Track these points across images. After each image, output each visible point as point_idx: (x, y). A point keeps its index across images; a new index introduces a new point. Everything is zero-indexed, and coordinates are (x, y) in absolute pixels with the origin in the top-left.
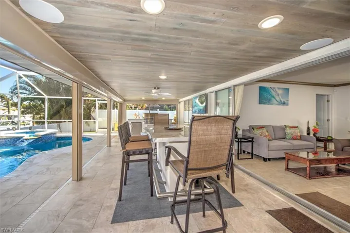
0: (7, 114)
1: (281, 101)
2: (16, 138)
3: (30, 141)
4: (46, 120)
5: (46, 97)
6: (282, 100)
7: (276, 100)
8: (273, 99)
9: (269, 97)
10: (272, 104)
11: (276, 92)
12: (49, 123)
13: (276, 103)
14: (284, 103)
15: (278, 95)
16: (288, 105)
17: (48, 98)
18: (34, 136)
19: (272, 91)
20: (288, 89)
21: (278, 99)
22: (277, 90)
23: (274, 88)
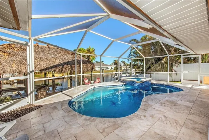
0: (125, 68)
2: (133, 81)
3: (139, 84)
4: (144, 72)
5: (144, 58)
12: (146, 73)
17: (145, 59)
18: (140, 81)
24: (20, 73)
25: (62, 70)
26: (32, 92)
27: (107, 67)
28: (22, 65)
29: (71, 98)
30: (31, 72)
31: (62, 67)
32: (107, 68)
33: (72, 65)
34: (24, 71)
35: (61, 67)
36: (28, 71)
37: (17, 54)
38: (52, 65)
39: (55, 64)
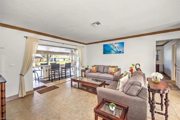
1: (117, 51)
6: (119, 50)
7: (114, 51)
8: (111, 50)
9: (109, 49)
10: (111, 53)
11: (114, 46)
13: (114, 52)
14: (120, 52)
15: (115, 47)
16: (123, 53)
19: (111, 46)
20: (123, 43)
21: (115, 50)
22: (114, 45)
23: (112, 44)
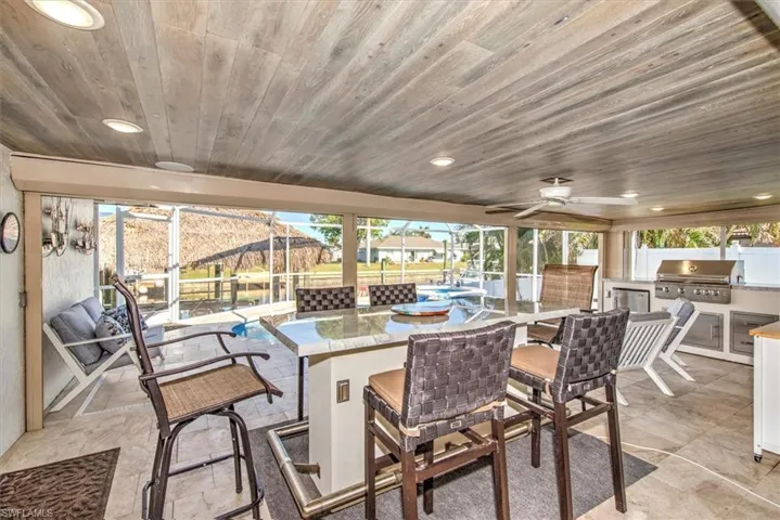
24: (158, 267)
25: (240, 262)
26: (174, 302)
27: (434, 251)
28: (161, 252)
29: (243, 321)
30: (174, 267)
31: (241, 257)
32: (435, 253)
33: (265, 252)
34: (163, 263)
35: (238, 256)
36: (170, 265)
37: (153, 229)
38: (219, 251)
39: (225, 248)
